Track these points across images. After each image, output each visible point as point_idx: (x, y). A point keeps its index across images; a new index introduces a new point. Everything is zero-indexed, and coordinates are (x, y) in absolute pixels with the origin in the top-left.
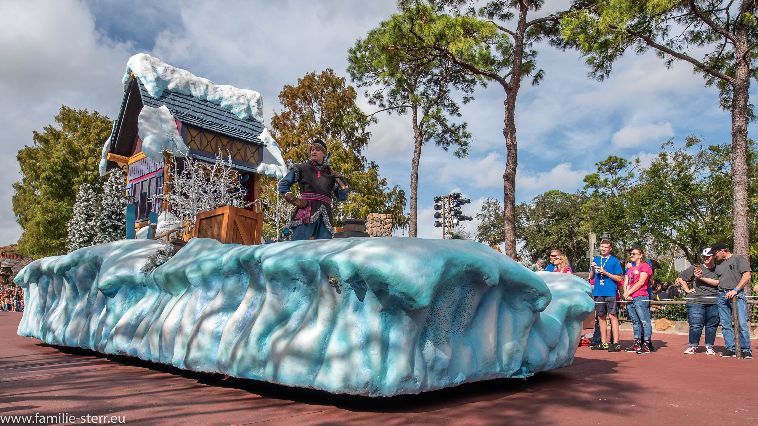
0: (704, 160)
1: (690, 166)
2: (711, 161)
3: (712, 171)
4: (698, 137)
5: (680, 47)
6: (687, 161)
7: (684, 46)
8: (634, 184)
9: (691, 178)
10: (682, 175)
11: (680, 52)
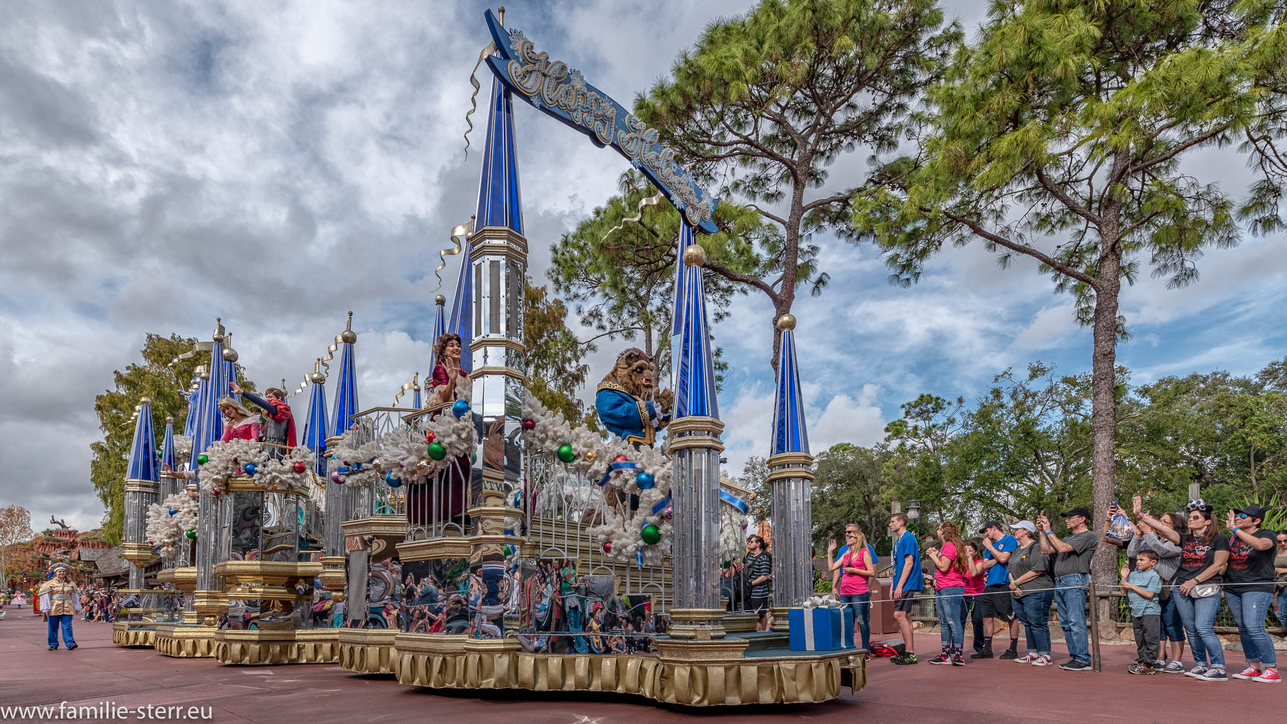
0: (1054, 397)
1: (1035, 406)
2: (1064, 399)
3: (1066, 412)
4: (1046, 365)
5: (1020, 235)
6: (1030, 399)
7: (1027, 235)
8: (955, 433)
9: (1035, 423)
10: (1022, 418)
11: (1021, 244)
